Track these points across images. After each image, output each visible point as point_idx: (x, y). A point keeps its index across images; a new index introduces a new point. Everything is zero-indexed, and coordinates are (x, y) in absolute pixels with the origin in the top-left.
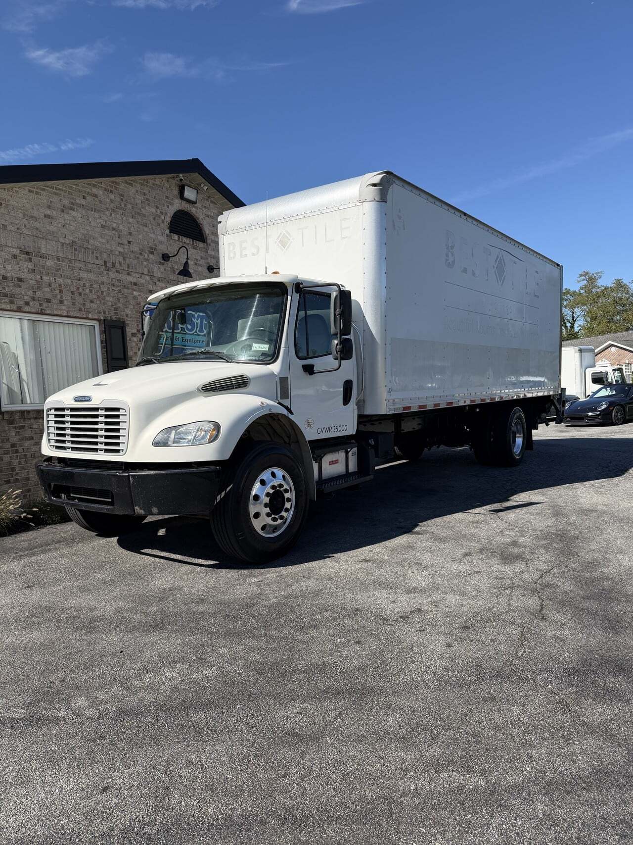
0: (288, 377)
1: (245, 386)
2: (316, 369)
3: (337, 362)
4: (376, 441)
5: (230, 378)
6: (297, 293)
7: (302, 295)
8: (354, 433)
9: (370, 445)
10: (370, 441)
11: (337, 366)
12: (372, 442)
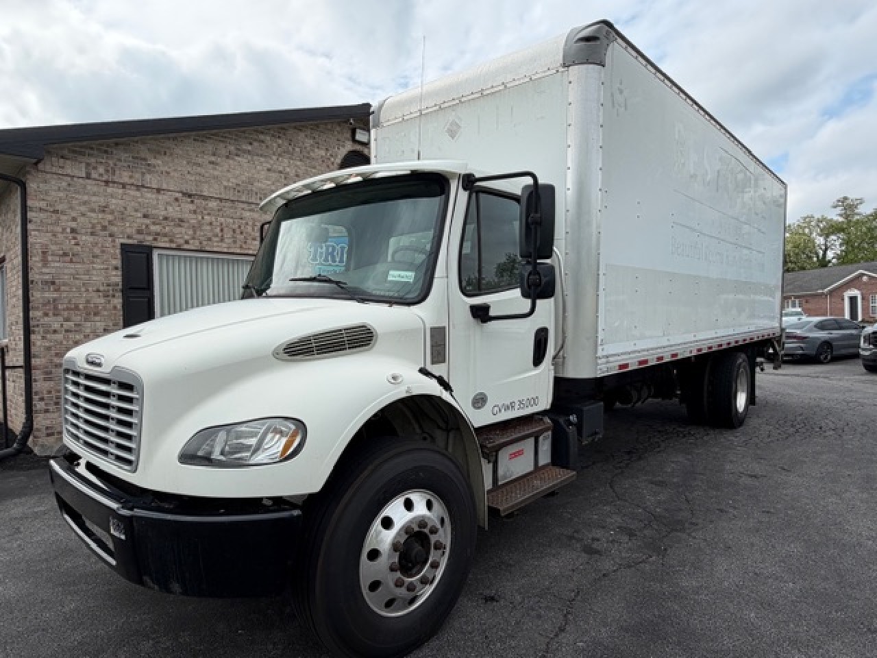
0: (444, 328)
1: (369, 344)
2: (492, 313)
3: (528, 302)
4: (580, 418)
5: (340, 330)
6: (465, 189)
7: (474, 195)
8: (548, 407)
9: (570, 423)
10: (571, 418)
11: (527, 310)
12: (573, 418)
